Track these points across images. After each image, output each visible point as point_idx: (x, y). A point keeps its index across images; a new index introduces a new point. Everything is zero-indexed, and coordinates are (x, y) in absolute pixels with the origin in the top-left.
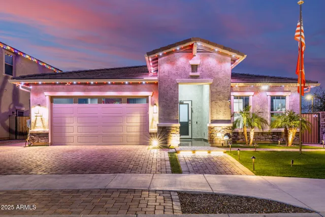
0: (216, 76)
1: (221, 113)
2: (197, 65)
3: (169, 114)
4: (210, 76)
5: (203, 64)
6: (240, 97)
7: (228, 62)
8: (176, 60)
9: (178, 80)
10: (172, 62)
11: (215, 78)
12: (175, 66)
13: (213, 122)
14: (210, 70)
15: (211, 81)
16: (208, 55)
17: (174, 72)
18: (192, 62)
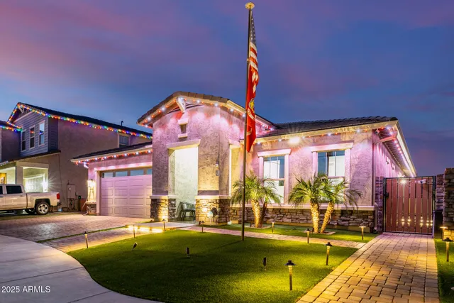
0: (204, 135)
1: (208, 182)
2: (185, 125)
3: (160, 185)
4: (198, 136)
5: (191, 122)
6: (274, 158)
7: (217, 114)
8: (167, 122)
9: (168, 145)
10: (163, 125)
11: (203, 137)
12: (166, 129)
13: (201, 193)
14: (198, 129)
15: (199, 141)
16: (197, 110)
17: (165, 136)
18: (181, 121)
